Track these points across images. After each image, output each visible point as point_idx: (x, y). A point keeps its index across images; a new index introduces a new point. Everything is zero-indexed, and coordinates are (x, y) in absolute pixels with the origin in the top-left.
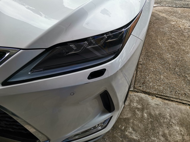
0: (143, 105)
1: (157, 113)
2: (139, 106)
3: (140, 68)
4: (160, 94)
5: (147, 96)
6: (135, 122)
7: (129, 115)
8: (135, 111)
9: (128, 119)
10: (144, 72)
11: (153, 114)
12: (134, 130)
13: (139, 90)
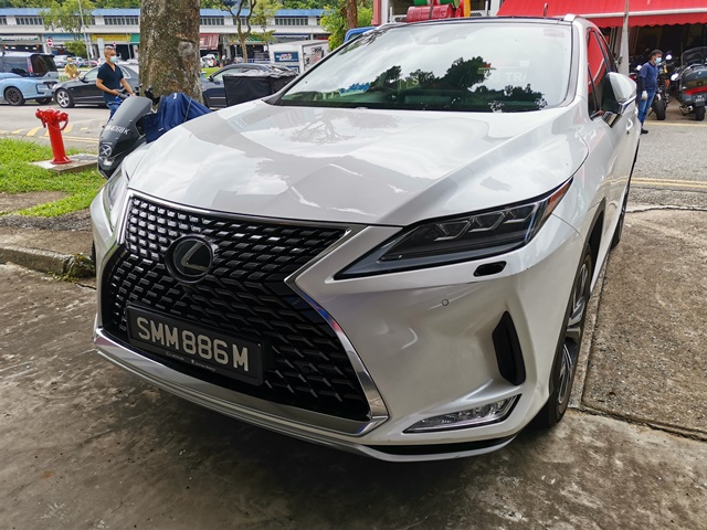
0: (609, 441)
1: (655, 461)
2: (599, 444)
3: (599, 360)
4: (665, 422)
5: (625, 424)
6: (586, 473)
7: (570, 459)
8: (586, 452)
9: (568, 467)
10: (611, 369)
11: (641, 462)
12: (584, 489)
13: (600, 409)
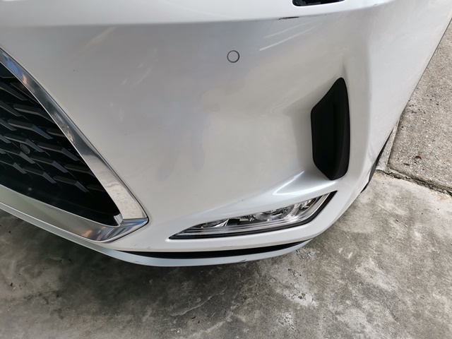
0: (410, 209)
2: (401, 212)
3: (409, 122)
5: (426, 190)
6: (384, 246)
7: (370, 229)
8: (387, 220)
9: (366, 238)
10: (419, 131)
11: (440, 235)
12: (380, 265)
13: (404, 173)
